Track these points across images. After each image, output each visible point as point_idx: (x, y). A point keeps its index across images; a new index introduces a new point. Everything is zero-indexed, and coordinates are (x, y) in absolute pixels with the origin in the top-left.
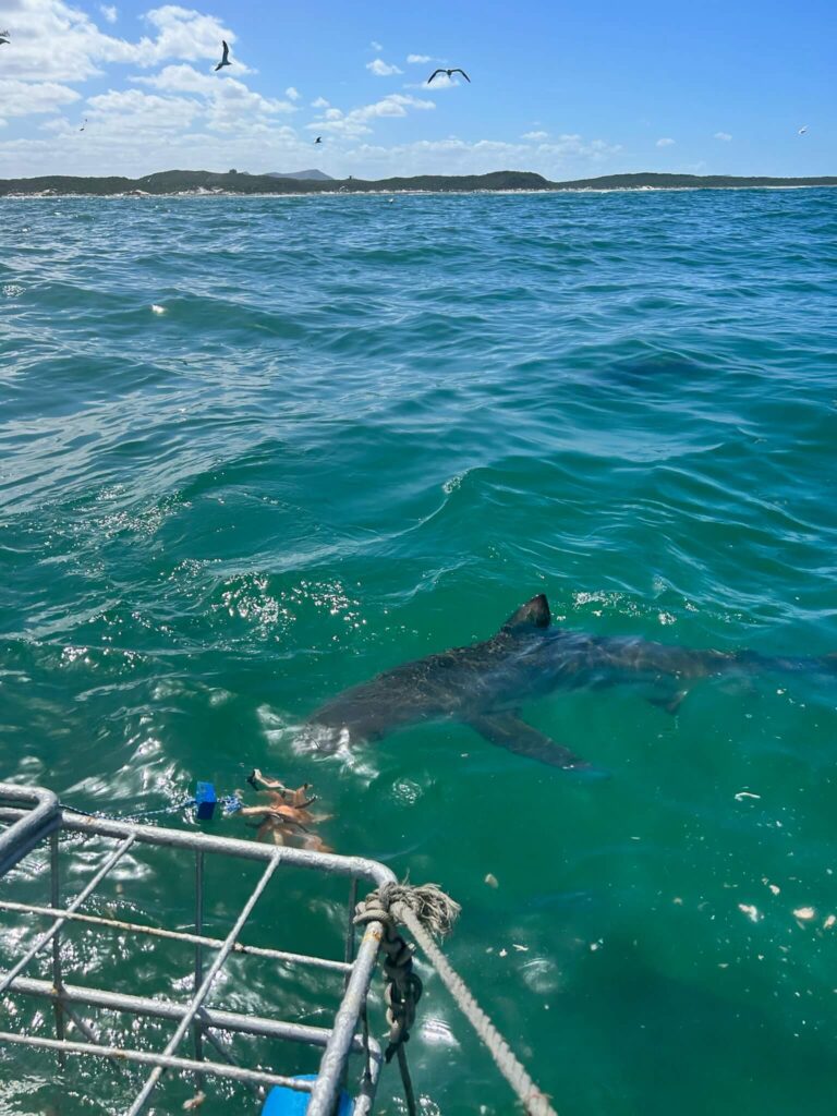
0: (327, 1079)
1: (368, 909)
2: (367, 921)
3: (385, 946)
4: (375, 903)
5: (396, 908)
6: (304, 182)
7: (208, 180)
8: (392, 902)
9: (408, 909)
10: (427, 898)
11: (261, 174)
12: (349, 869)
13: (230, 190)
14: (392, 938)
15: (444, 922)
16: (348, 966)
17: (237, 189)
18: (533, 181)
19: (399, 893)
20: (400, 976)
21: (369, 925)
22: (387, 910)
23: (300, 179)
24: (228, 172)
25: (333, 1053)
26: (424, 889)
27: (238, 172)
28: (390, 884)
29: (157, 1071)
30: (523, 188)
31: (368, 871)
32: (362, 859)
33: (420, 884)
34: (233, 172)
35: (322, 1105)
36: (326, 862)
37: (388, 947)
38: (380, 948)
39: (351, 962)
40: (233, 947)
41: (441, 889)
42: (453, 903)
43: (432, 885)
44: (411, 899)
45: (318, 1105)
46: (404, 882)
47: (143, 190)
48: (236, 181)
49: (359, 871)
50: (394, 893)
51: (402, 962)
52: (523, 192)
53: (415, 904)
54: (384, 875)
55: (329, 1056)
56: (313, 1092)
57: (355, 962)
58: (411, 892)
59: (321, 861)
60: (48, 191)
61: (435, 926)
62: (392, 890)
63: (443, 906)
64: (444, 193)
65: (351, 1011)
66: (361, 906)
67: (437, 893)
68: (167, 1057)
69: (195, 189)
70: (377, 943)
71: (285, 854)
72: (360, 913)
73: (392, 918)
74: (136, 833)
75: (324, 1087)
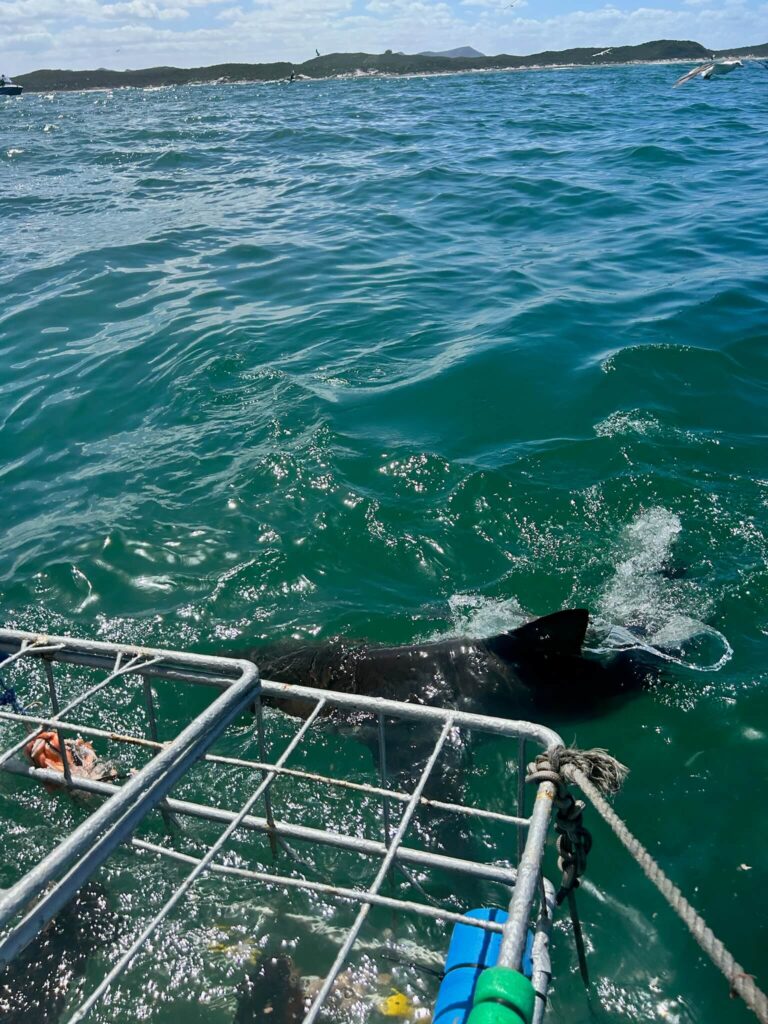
0: (517, 923)
1: (539, 770)
2: (540, 780)
3: (558, 802)
4: (546, 764)
5: (567, 769)
6: (456, 60)
7: (365, 62)
8: (563, 763)
9: (579, 771)
10: (595, 760)
11: (416, 53)
12: (517, 731)
13: (385, 71)
14: (563, 796)
15: (614, 784)
16: (525, 821)
17: (392, 70)
18: (692, 50)
19: (569, 756)
20: (570, 830)
21: (541, 784)
22: (558, 770)
23: (453, 57)
24: (383, 52)
25: (520, 900)
26: (592, 753)
27: (394, 52)
28: (558, 747)
29: (365, 908)
30: (680, 58)
31: (536, 734)
32: (529, 723)
33: (588, 749)
34: (389, 52)
35: (514, 946)
36: (495, 725)
37: (561, 805)
38: (553, 806)
39: (527, 818)
40: (420, 801)
41: (609, 753)
42: (621, 766)
43: (601, 750)
44: (581, 762)
45: (510, 946)
46: (572, 746)
47: (306, 75)
48: (392, 62)
49: (527, 733)
50: (563, 756)
51: (573, 817)
52: (679, 62)
53: (584, 766)
54: (552, 739)
55: (516, 902)
56: (505, 934)
57: (531, 818)
58: (580, 756)
59: (491, 724)
60: (222, 79)
61: (606, 786)
62: (561, 753)
63: (612, 769)
64: (596, 66)
65: (533, 862)
66: (532, 766)
67: (605, 756)
68: (372, 894)
69: (353, 71)
70: (550, 801)
71: (456, 718)
72: (531, 773)
73: (563, 778)
74: (326, 698)
75: (515, 931)
